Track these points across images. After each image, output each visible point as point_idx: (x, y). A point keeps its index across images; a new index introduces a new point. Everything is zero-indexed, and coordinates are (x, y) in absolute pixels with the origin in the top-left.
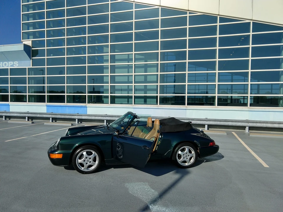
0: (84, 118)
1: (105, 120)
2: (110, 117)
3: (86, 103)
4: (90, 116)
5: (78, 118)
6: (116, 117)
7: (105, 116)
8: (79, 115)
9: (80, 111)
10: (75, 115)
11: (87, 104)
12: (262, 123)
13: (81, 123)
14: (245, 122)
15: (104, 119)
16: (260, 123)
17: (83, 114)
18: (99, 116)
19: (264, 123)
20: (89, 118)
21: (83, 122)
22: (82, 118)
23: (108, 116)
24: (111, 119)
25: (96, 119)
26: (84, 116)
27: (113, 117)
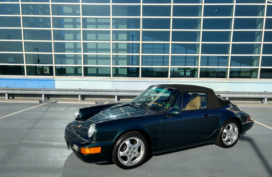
0: (52, 93)
1: (80, 95)
2: (85, 91)
3: (53, 75)
4: (60, 91)
5: (46, 93)
6: (93, 91)
7: (80, 91)
8: (45, 90)
9: (47, 85)
10: (41, 90)
11: (55, 77)
12: (240, 94)
13: (48, 99)
14: (226, 93)
15: (79, 94)
16: (238, 93)
17: (51, 89)
18: (73, 91)
19: (242, 94)
20: (59, 94)
21: (50, 98)
22: (50, 93)
23: (82, 91)
24: (87, 94)
25: (68, 94)
26: (53, 90)
27: (89, 91)
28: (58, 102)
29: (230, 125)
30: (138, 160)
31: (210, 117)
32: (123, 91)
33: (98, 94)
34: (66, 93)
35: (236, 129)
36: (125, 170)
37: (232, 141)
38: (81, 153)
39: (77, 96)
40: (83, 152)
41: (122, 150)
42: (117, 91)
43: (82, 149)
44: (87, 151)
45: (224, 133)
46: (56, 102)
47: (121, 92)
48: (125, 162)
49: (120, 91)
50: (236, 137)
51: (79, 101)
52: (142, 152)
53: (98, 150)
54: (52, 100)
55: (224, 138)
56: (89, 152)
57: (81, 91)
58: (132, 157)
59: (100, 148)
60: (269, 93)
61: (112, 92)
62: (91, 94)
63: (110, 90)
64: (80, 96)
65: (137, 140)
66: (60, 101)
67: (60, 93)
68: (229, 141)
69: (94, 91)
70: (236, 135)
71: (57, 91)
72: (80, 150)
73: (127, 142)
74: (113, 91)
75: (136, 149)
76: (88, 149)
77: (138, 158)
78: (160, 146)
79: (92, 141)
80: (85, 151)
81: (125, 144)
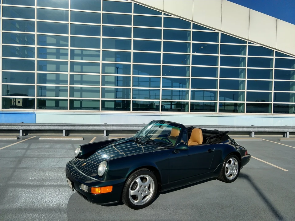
0: (32, 128)
1: (65, 130)
2: (70, 126)
3: (34, 109)
4: (42, 125)
5: (24, 129)
6: (79, 126)
7: (64, 126)
8: (24, 125)
9: (26, 120)
10: (19, 125)
11: (36, 110)
12: (230, 127)
13: (27, 135)
14: (217, 127)
15: (63, 129)
16: (228, 127)
17: (31, 124)
18: (56, 126)
19: (232, 127)
21: (29, 134)
22: (29, 129)
23: (68, 126)
24: (73, 129)
25: (51, 129)
26: (33, 125)
27: (75, 126)
28: (40, 139)
29: (231, 159)
30: (148, 198)
31: (213, 151)
32: (113, 125)
33: (85, 129)
34: (48, 128)
35: (236, 163)
36: (135, 210)
37: (234, 175)
38: (91, 193)
39: (61, 131)
40: (93, 192)
41: (132, 189)
42: (106, 125)
43: (93, 188)
44: (98, 190)
45: (227, 168)
46: (37, 139)
47: (111, 126)
48: (136, 201)
49: (109, 125)
50: (237, 171)
51: (64, 137)
52: (152, 190)
53: (108, 189)
54: (32, 136)
55: (227, 173)
56: (100, 192)
57: (66, 126)
58: (143, 195)
59: (111, 187)
60: (256, 127)
61: (100, 126)
62: (77, 129)
63: (98, 124)
64: (64, 132)
65: (148, 178)
66: (43, 138)
67: (42, 128)
68: (231, 175)
69: (81, 126)
70: (237, 169)
71: (39, 125)
72: (89, 190)
73: (138, 180)
74: (102, 125)
75: (146, 187)
76: (99, 188)
77: (147, 196)
78: (169, 183)
79: (103, 180)
80: (95, 191)
81: (136, 183)
